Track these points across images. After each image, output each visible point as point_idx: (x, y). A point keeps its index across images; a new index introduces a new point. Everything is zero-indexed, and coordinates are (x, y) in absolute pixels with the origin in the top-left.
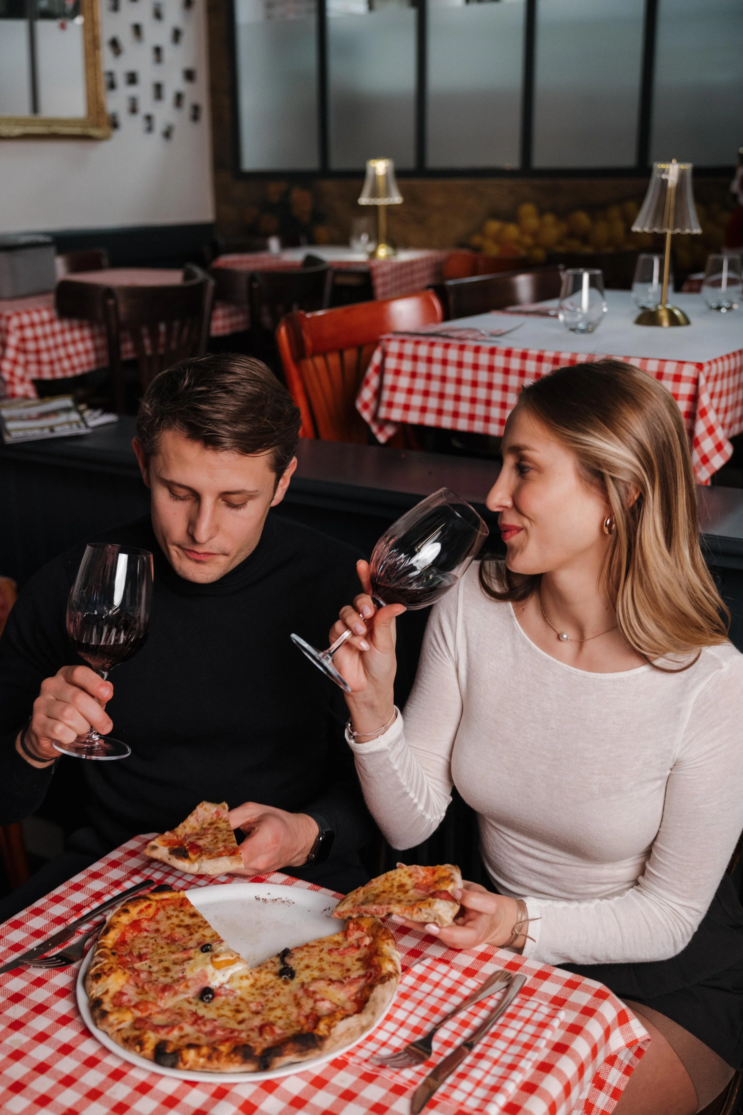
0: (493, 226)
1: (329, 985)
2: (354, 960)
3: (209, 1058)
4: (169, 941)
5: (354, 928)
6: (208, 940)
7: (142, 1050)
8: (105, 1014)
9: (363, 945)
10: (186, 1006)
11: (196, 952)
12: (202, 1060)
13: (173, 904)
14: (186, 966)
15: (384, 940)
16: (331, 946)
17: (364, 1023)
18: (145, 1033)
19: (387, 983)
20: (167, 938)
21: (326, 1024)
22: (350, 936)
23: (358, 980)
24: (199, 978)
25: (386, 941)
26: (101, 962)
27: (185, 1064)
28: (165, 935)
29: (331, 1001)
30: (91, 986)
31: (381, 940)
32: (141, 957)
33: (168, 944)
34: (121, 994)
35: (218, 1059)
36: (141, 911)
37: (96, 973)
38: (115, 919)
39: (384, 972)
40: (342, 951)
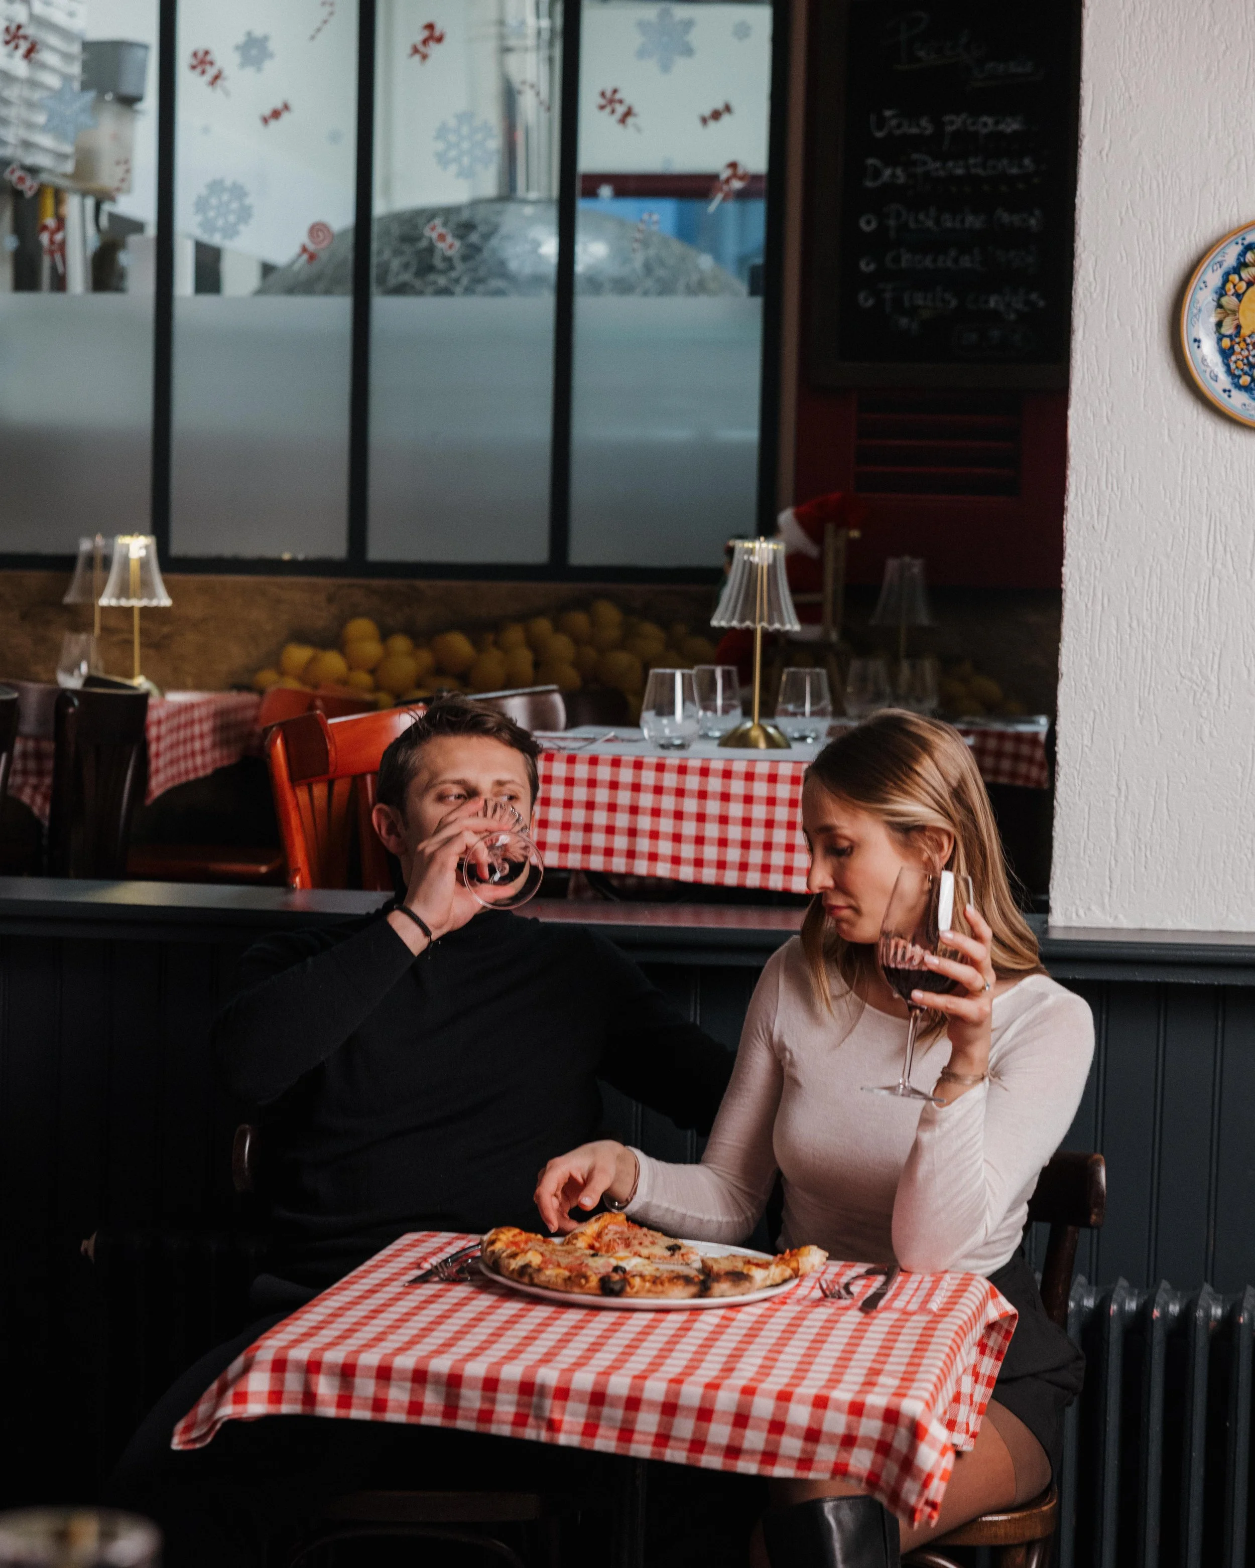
0: (299, 655)
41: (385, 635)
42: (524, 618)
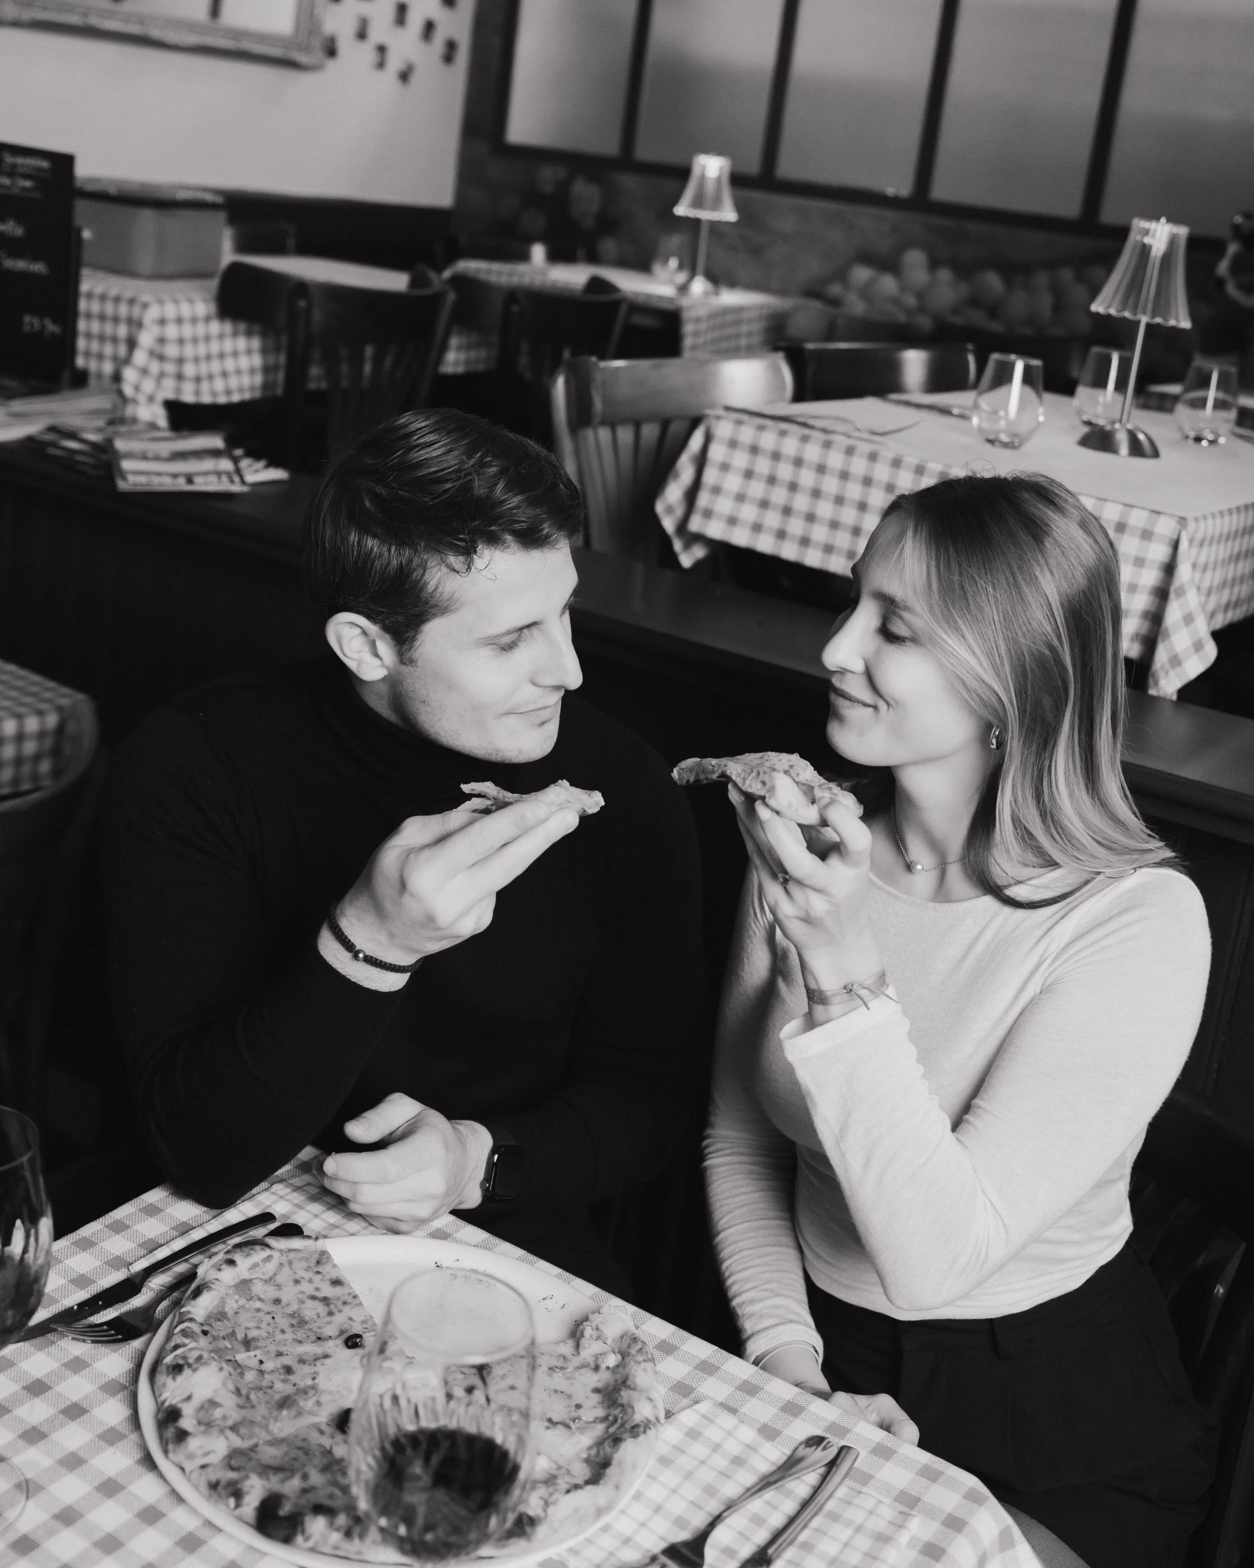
0: (862, 274)
1: (548, 1428)
2: (589, 1390)
3: (348, 1534)
4: (294, 1322)
5: (591, 1336)
6: (357, 1329)
7: (238, 1506)
8: (182, 1436)
9: (603, 1366)
10: (316, 1439)
11: (337, 1346)
12: (336, 1537)
13: (306, 1260)
14: (319, 1367)
15: (639, 1363)
16: (554, 1362)
17: (602, 1501)
18: (247, 1477)
19: (642, 1438)
20: (292, 1316)
21: (541, 1498)
22: (585, 1348)
23: (593, 1424)
24: (339, 1392)
25: (643, 1365)
26: (184, 1345)
27: (307, 1539)
28: (289, 1310)
29: (549, 1458)
30: (164, 1385)
31: (636, 1361)
32: (247, 1344)
33: (292, 1326)
34: (213, 1403)
35: (362, 1536)
36: (255, 1266)
37: (174, 1363)
38: (212, 1274)
39: (638, 1418)
40: (570, 1372)
41: (934, 264)
42: (1052, 265)
